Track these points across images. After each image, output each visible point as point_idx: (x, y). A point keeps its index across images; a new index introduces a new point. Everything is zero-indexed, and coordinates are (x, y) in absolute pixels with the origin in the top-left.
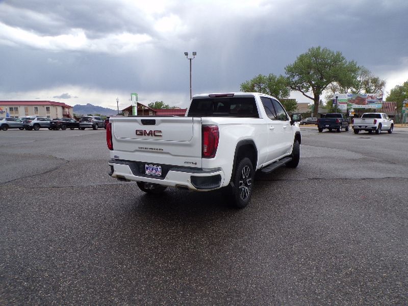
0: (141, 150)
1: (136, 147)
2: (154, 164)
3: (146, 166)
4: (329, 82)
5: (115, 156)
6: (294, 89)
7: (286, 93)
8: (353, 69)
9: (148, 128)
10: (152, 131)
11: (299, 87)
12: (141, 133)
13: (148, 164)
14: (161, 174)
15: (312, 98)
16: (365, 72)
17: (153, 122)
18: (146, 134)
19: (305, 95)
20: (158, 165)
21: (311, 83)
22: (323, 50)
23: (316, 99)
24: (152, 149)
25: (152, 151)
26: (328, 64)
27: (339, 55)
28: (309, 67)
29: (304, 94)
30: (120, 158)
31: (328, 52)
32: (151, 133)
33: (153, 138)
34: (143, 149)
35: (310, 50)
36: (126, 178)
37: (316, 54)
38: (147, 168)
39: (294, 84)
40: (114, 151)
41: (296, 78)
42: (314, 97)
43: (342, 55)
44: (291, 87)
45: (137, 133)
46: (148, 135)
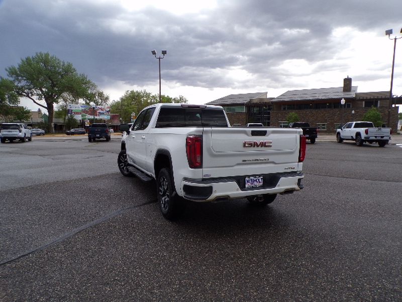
0: (245, 162)
1: (240, 160)
2: (255, 176)
3: (247, 179)
4: (62, 91)
5: (205, 176)
6: (21, 95)
8: (84, 82)
9: (259, 139)
10: (262, 142)
11: (28, 94)
12: (251, 145)
13: (249, 176)
14: (261, 184)
15: (45, 107)
16: (93, 85)
17: (264, 133)
19: (36, 103)
20: (260, 176)
21: (41, 90)
22: (53, 58)
23: (50, 108)
24: (258, 160)
25: (257, 162)
26: (59, 73)
27: (69, 66)
29: (34, 102)
30: (211, 176)
31: (57, 61)
33: (263, 148)
34: (247, 162)
35: (37, 55)
36: (231, 196)
37: (45, 60)
38: (248, 181)
39: (19, 89)
40: (204, 169)
41: (23, 83)
42: (46, 106)
43: (73, 67)
44: (18, 92)
45: (244, 146)
46: (258, 146)
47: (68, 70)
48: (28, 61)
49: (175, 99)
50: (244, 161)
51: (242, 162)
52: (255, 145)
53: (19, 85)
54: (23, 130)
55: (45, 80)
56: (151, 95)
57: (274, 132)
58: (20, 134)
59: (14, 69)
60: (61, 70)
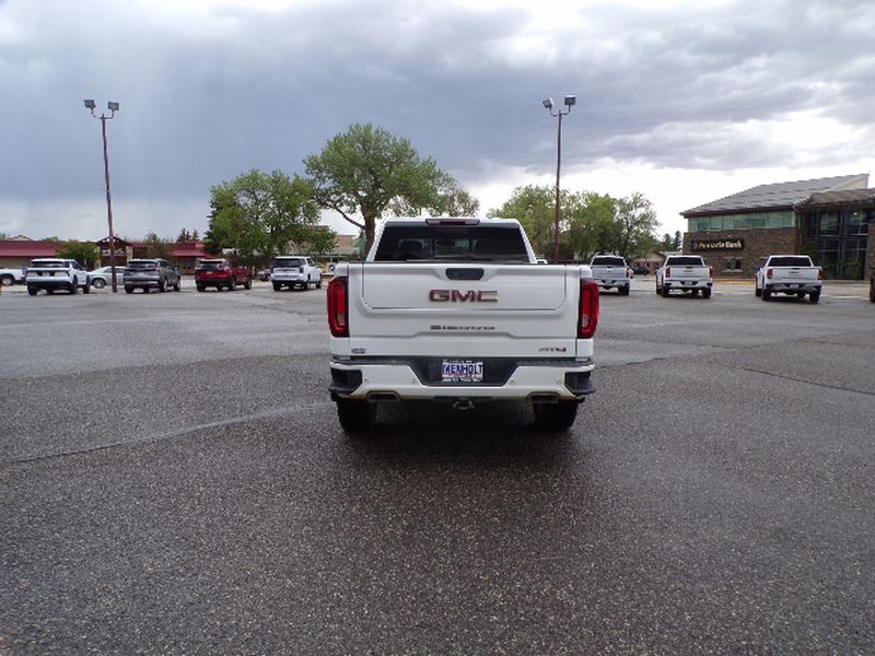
0: (435, 331)
1: (426, 325)
2: (465, 359)
3: (446, 364)
4: (390, 194)
5: (354, 351)
6: (324, 205)
7: (311, 213)
8: (430, 173)
9: (464, 286)
10: (473, 292)
11: (335, 203)
12: (445, 296)
13: (450, 359)
14: (481, 376)
15: (361, 226)
16: (449, 180)
17: (478, 275)
18: (458, 299)
19: (347, 219)
20: (475, 360)
21: (356, 194)
22: (377, 132)
23: (369, 227)
25: (465, 332)
26: (387, 161)
27: (405, 145)
28: (354, 163)
29: (345, 216)
30: (367, 354)
31: (384, 137)
32: (473, 297)
33: (476, 305)
34: (442, 330)
35: (351, 129)
36: (401, 394)
37: (364, 138)
38: (448, 369)
39: (323, 195)
40: (351, 339)
41: (328, 184)
42: (364, 224)
43: (412, 146)
44: (319, 201)
45: (431, 297)
46: (463, 299)
47: (403, 152)
48: (337, 144)
49: (621, 200)
50: (433, 328)
51: (430, 330)
52: (456, 296)
53: (322, 187)
54: (307, 267)
55: (364, 176)
56: (568, 195)
57: (501, 272)
58: (301, 275)
59: (315, 159)
60: (389, 154)
